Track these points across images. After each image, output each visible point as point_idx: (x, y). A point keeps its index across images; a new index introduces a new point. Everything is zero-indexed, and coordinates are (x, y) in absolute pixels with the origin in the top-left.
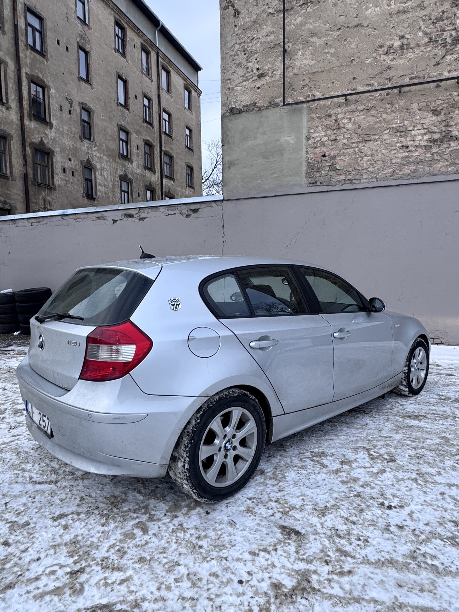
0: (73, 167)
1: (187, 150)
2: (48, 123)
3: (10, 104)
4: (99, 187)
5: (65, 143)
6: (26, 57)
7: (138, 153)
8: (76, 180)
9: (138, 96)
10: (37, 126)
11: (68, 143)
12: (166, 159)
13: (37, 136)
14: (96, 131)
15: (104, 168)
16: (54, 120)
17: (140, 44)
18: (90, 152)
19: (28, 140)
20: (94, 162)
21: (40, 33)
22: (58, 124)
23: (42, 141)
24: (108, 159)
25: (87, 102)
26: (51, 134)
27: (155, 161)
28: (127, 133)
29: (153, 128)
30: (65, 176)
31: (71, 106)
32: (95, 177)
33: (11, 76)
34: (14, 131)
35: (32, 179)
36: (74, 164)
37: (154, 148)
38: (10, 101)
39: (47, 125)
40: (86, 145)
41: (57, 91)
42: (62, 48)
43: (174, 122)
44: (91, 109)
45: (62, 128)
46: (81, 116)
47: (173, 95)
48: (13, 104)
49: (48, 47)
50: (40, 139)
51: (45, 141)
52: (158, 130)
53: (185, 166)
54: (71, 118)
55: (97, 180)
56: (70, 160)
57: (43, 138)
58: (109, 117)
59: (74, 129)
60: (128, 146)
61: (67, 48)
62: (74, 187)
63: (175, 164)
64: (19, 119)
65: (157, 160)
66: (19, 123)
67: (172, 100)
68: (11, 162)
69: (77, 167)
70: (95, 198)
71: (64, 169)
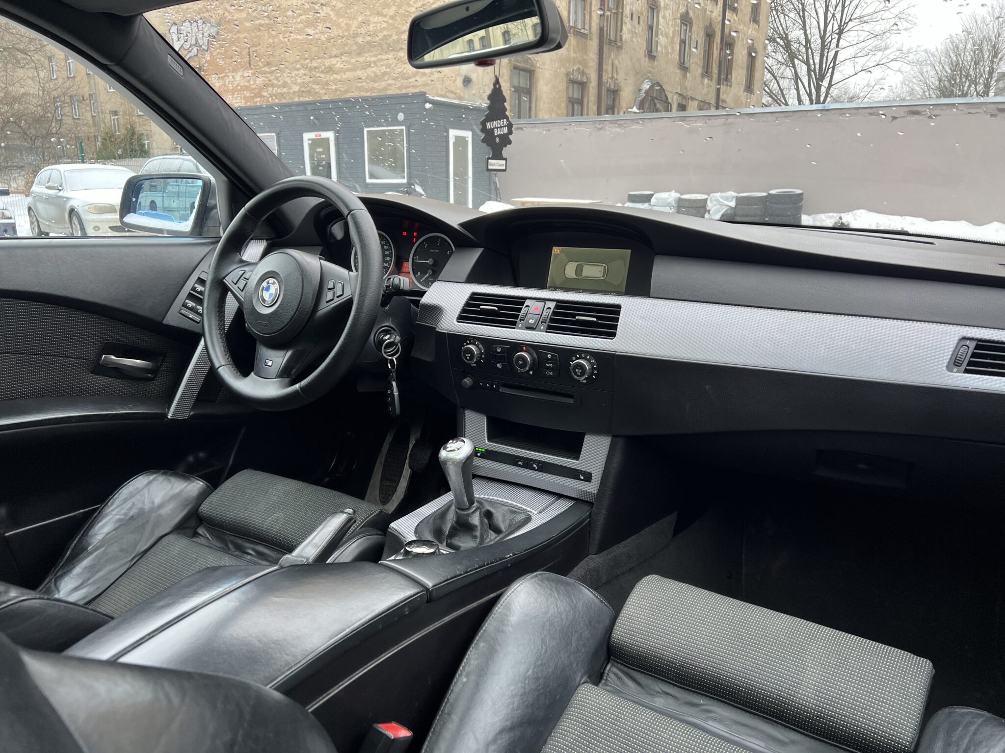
0: (640, 9)
4: (660, 38)
8: (641, 28)
15: (667, 5)
30: (632, 26)
32: (657, 21)
35: (606, 36)
36: (641, 6)
55: (659, 27)
62: (638, 41)
68: (590, 13)
69: (643, 9)
70: (655, 57)
71: (632, 14)
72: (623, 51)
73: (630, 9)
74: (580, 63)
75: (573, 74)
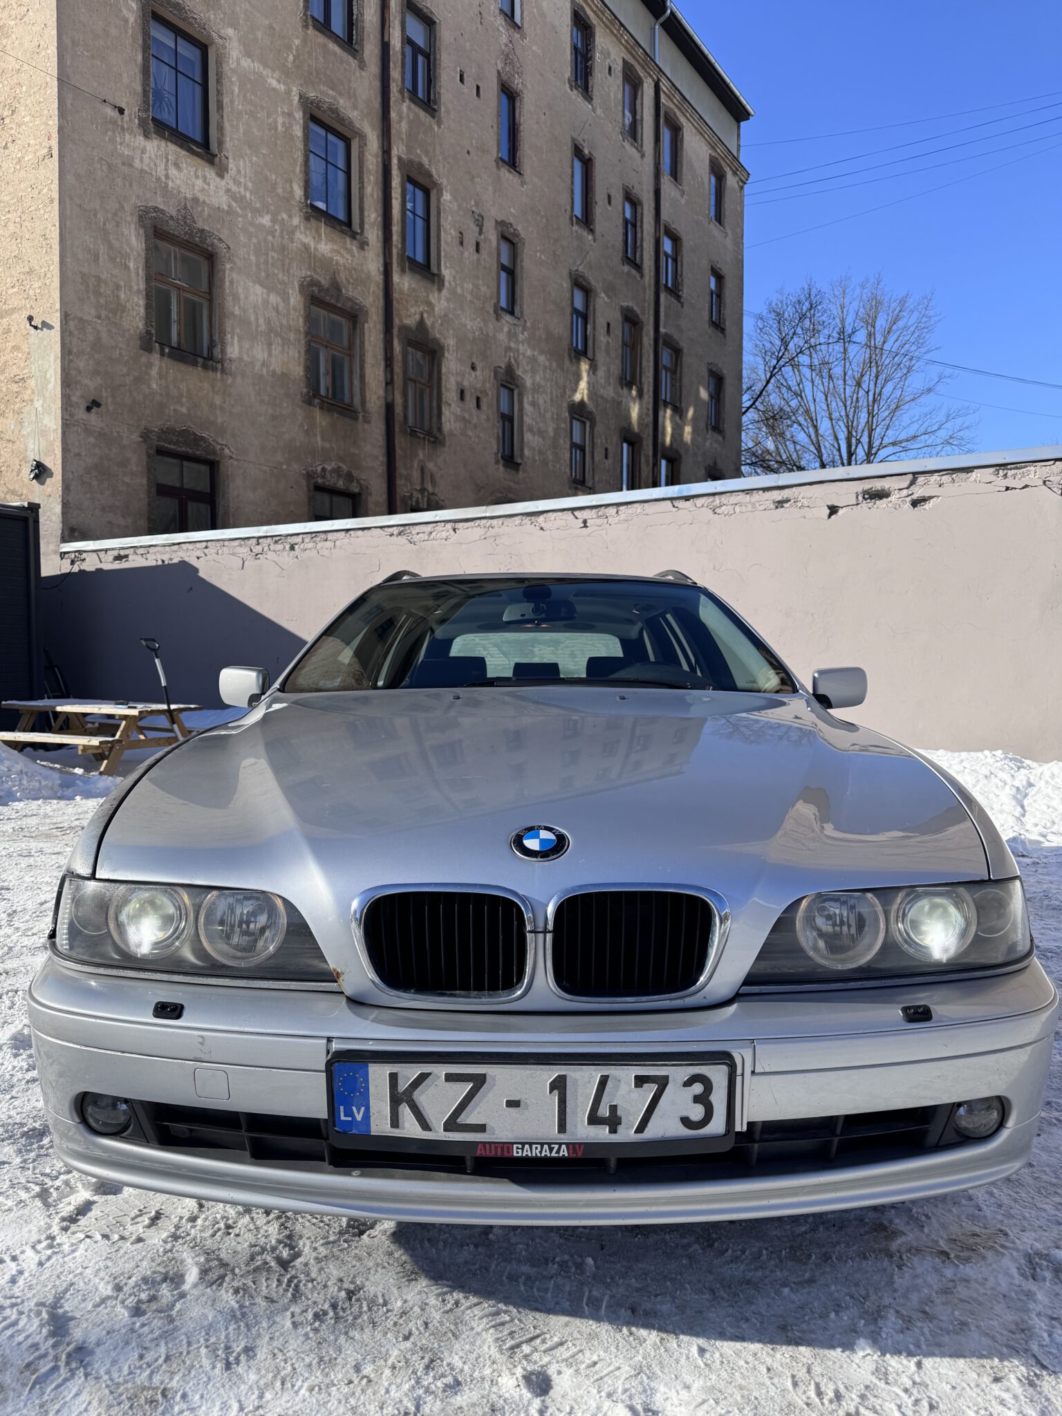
0: (479, 386)
1: (711, 331)
2: (434, 275)
3: (366, 234)
4: (528, 436)
5: (465, 326)
6: (401, 118)
7: (608, 343)
8: (483, 417)
9: (613, 195)
10: (413, 286)
11: (471, 323)
12: (666, 357)
13: (413, 310)
14: (526, 291)
15: (539, 386)
16: (446, 267)
17: (620, 62)
18: (513, 345)
19: (396, 321)
20: (519, 372)
21: (427, 56)
22: (454, 278)
23: (421, 322)
24: (547, 363)
25: (511, 220)
26: (441, 302)
27: (644, 363)
28: (587, 291)
29: (642, 276)
30: (463, 410)
31: (481, 232)
32: (521, 409)
33: (370, 167)
34: (371, 300)
35: (401, 419)
36: (480, 379)
37: (641, 329)
38: (367, 226)
39: (433, 282)
40: (506, 329)
41: (455, 198)
42: (468, 90)
43: (687, 257)
44: (518, 235)
45: (462, 288)
46: (499, 255)
47: (686, 188)
48: (373, 235)
49: (443, 91)
50: (418, 317)
51: (428, 322)
52: (653, 282)
53: (705, 374)
54: (478, 260)
55: (526, 419)
56: (473, 368)
57: (425, 315)
58: (554, 254)
59: (483, 289)
60: (589, 327)
61: (478, 88)
62: (479, 437)
63: (685, 370)
64: (382, 269)
65: (648, 361)
66: (379, 278)
67: (683, 201)
68: (362, 377)
69: (487, 385)
70: (519, 464)
71: (462, 392)
72: (446, 449)
73: (457, 383)
74: (341, 459)
75: (323, 477)
